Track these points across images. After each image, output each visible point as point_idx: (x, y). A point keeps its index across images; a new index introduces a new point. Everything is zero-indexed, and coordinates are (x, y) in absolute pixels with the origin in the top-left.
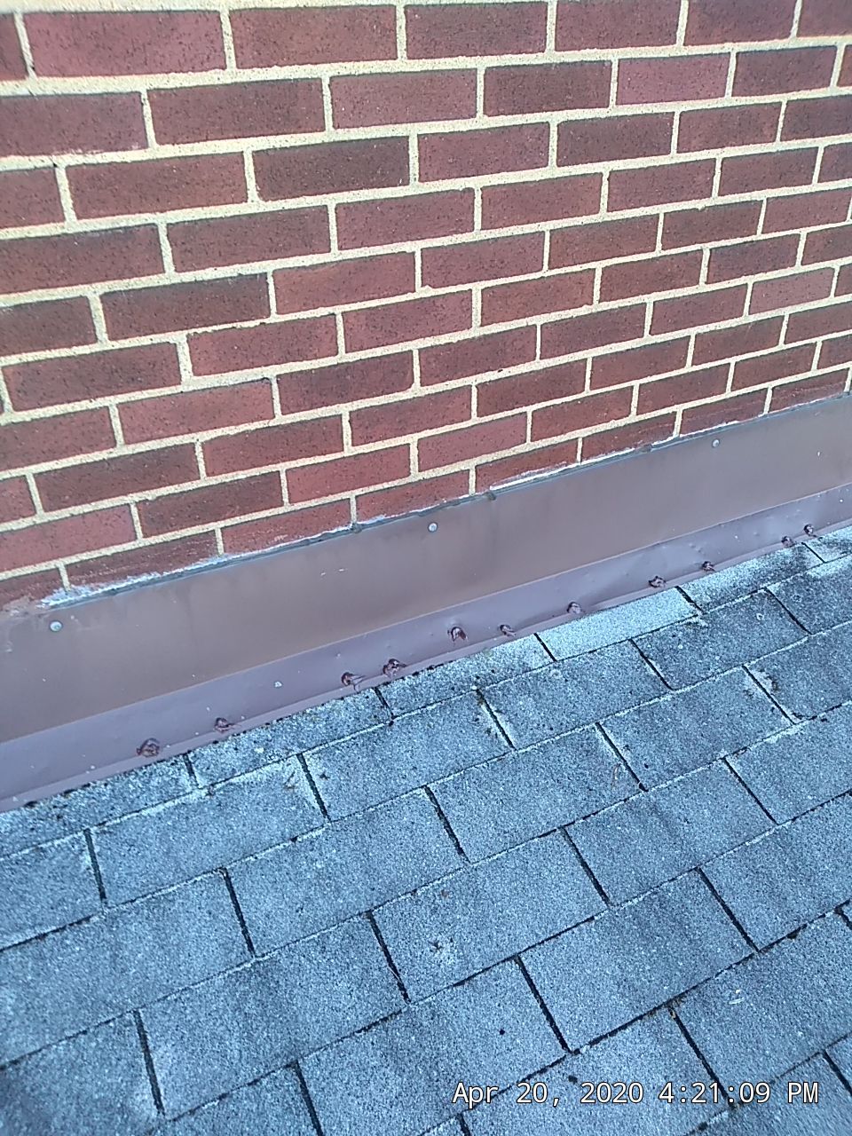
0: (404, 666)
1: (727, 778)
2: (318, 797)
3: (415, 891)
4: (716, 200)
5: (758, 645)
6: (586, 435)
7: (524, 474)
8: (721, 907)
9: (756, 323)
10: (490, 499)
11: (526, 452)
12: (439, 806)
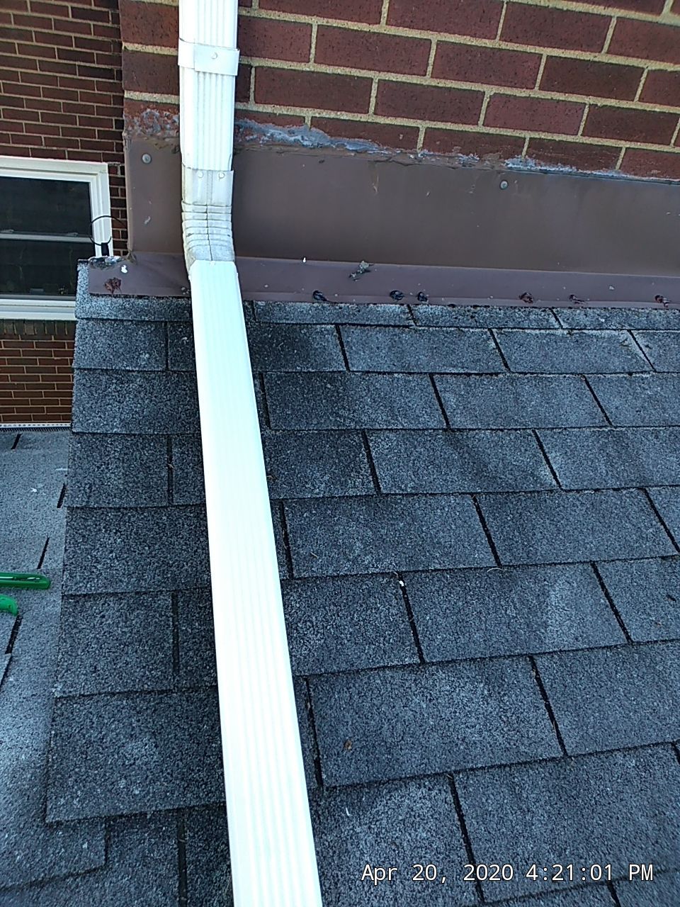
2: (646, 356)
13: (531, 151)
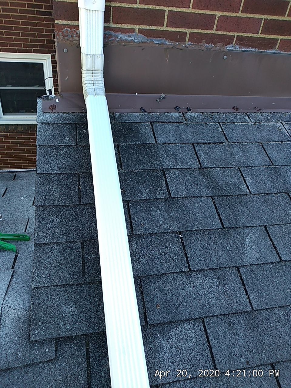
13: (237, 41)
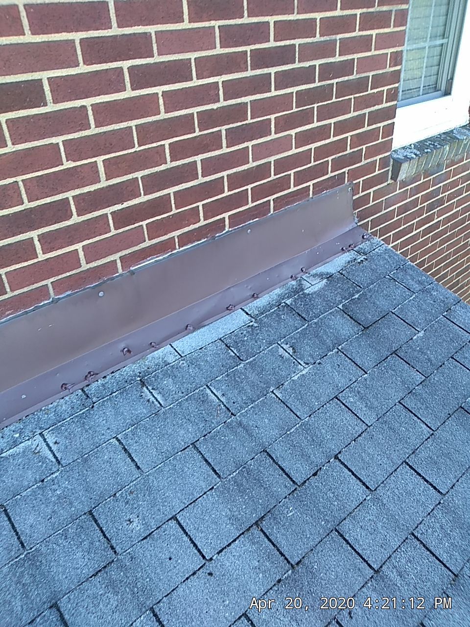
0: (97, 374)
1: (275, 401)
2: (54, 455)
3: (115, 494)
4: (222, 103)
5: (284, 331)
6: (179, 234)
7: (148, 259)
8: (278, 467)
9: (257, 166)
10: (132, 275)
11: (147, 247)
12: (124, 446)
